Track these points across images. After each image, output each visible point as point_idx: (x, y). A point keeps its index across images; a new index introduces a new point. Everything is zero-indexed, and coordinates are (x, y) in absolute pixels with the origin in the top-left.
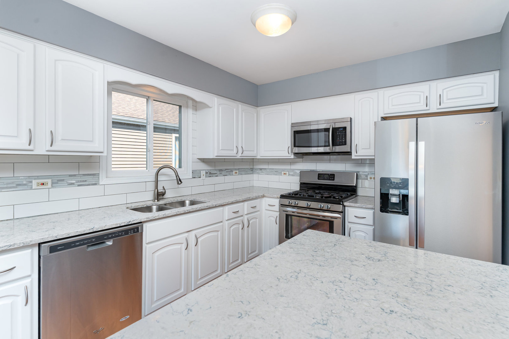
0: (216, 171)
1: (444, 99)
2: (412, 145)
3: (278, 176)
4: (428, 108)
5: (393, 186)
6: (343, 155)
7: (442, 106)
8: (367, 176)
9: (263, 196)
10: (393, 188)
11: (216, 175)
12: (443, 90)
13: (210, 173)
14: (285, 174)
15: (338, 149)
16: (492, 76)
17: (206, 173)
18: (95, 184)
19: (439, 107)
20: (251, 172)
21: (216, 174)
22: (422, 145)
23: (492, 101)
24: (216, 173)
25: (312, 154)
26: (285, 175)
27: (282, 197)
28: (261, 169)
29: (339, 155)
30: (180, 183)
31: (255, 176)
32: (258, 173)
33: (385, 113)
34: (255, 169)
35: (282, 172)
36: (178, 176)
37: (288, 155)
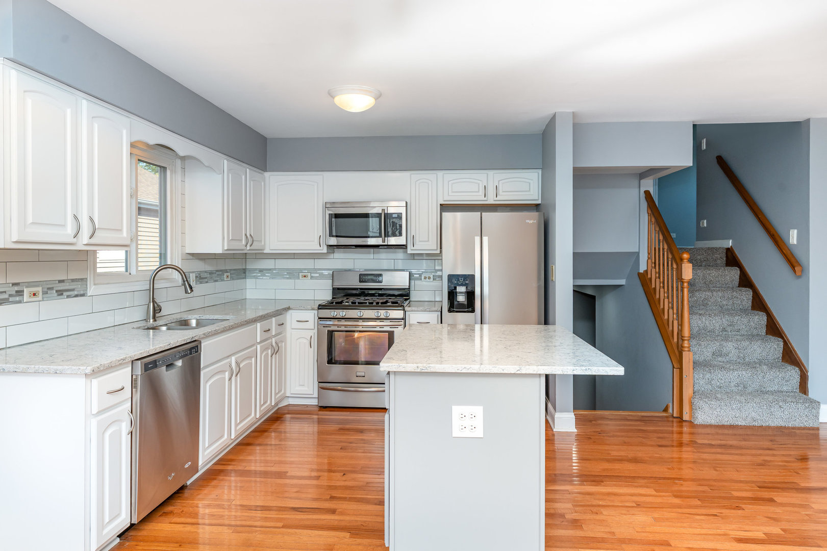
0: (206, 274)
1: (500, 192)
2: (478, 239)
3: (292, 281)
4: (486, 199)
5: (460, 283)
6: (396, 248)
7: (499, 198)
8: (421, 275)
9: (289, 308)
10: (460, 285)
11: (206, 280)
12: (499, 181)
13: (201, 278)
14: (305, 276)
15: (393, 241)
16: (536, 174)
17: (196, 277)
18: (83, 295)
19: (496, 199)
20: (243, 275)
21: (206, 278)
22: (485, 239)
23: (537, 198)
24: (206, 276)
25: (354, 247)
26: (305, 278)
27: (321, 307)
28: (261, 271)
29: (391, 248)
30: (189, 292)
31: (250, 283)
32: (256, 277)
33: (445, 199)
34: (249, 271)
35: (301, 274)
36: (187, 280)
37: (319, 248)
